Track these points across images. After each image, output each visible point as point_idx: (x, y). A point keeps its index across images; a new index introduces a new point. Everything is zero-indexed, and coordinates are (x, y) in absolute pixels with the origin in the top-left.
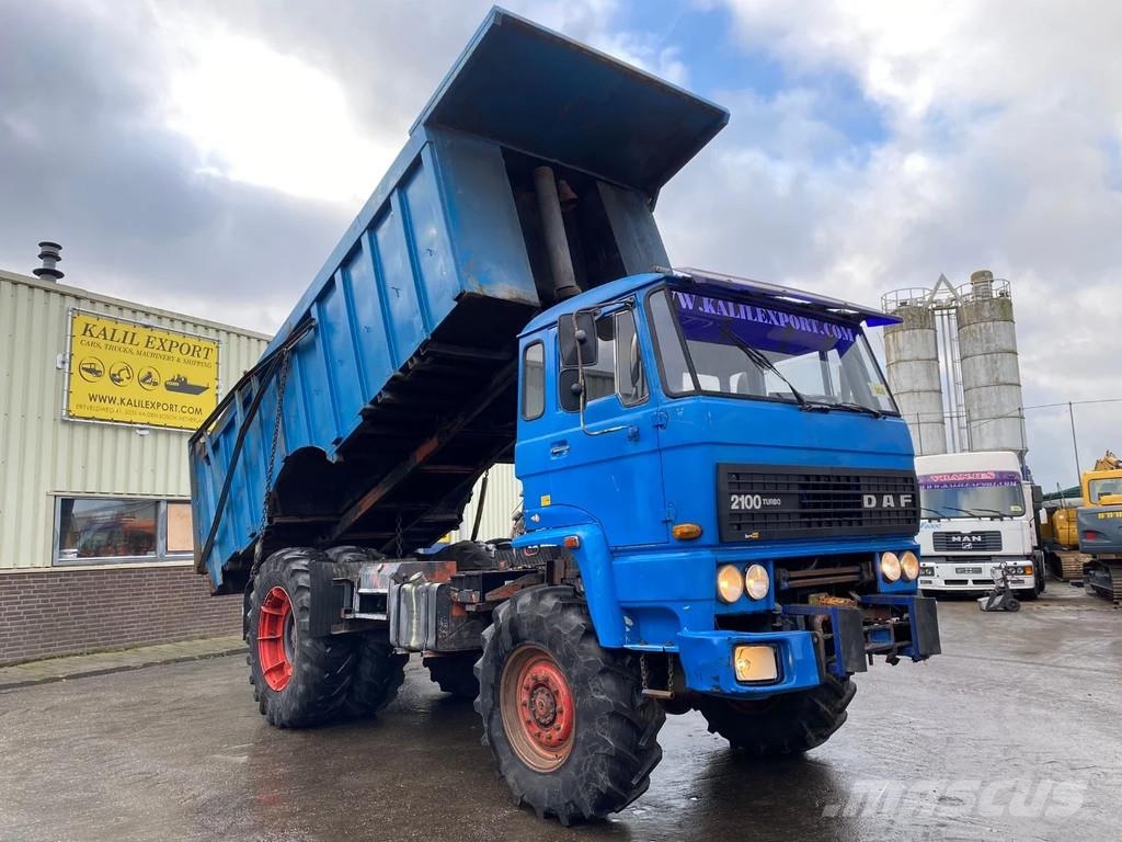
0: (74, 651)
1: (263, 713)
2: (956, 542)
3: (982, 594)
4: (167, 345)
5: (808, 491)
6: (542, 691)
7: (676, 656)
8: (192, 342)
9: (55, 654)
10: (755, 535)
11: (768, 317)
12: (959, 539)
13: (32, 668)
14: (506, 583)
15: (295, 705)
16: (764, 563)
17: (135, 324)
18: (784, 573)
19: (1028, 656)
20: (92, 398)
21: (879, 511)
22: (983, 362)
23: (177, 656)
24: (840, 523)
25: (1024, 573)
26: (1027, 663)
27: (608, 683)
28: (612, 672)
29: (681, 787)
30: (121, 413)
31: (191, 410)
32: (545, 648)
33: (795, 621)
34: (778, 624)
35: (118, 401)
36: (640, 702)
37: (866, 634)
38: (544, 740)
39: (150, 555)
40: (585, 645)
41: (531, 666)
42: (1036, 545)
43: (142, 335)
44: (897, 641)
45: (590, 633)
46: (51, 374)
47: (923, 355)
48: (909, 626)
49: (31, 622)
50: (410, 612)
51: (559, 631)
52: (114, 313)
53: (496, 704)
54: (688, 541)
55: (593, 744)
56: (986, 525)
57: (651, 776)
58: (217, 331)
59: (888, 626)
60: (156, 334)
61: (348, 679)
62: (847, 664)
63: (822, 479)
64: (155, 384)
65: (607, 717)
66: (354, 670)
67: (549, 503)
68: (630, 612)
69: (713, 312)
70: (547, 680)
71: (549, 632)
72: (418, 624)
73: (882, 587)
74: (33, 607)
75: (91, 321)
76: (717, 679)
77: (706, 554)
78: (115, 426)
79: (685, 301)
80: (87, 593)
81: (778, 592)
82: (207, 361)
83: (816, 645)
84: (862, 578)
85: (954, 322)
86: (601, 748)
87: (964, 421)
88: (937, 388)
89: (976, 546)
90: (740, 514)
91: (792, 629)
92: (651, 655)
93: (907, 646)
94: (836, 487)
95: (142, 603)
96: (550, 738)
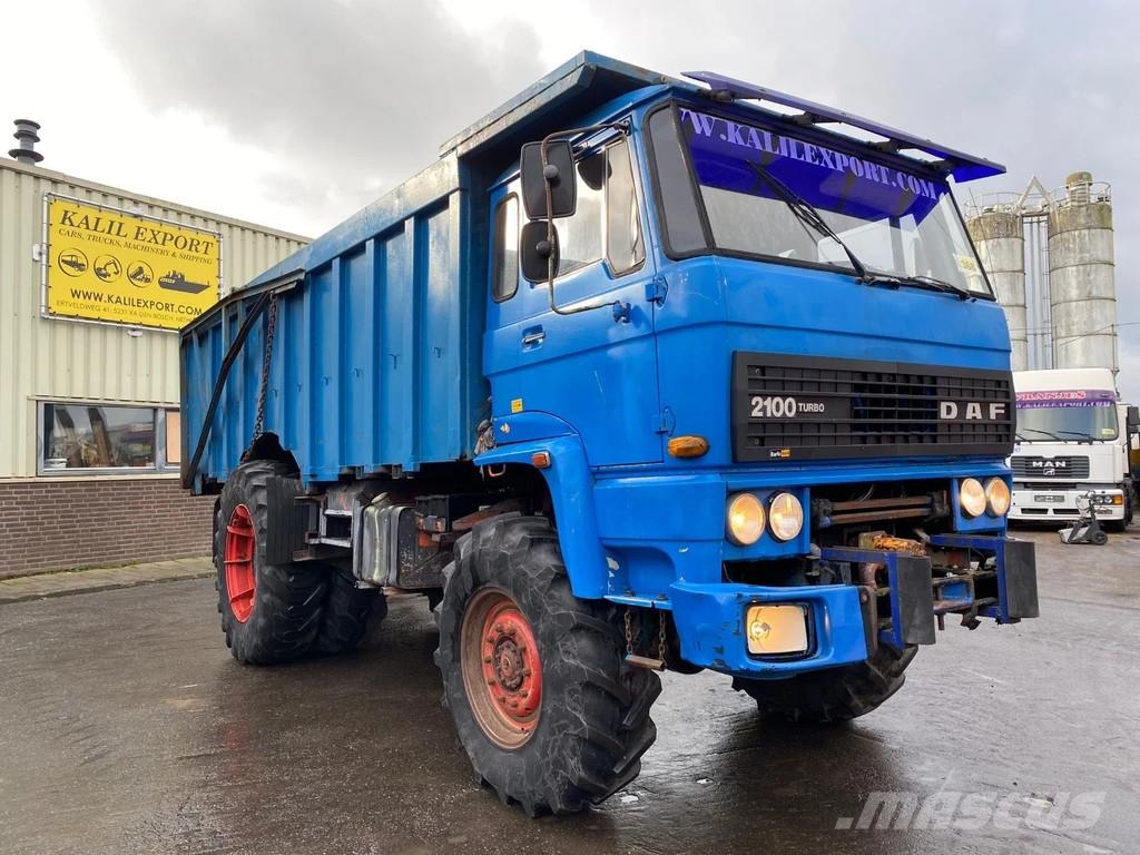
0: (65, 567)
1: (229, 646)
2: (1038, 468)
3: (1063, 525)
4: (160, 238)
5: (864, 395)
6: (508, 647)
7: (668, 614)
8: (190, 235)
9: (43, 569)
10: (785, 453)
11: (819, 156)
12: (1040, 464)
13: (16, 584)
14: (481, 508)
15: (256, 640)
16: (797, 491)
17: (122, 213)
18: (825, 505)
19: (1122, 599)
20: (75, 294)
21: (961, 425)
22: (1075, 273)
23: (174, 575)
24: (906, 439)
25: (1113, 503)
26: (1121, 608)
27: (584, 644)
28: (588, 629)
29: (690, 763)
30: (111, 312)
31: (189, 310)
32: (509, 593)
33: (837, 569)
34: (815, 573)
35: (105, 298)
36: (624, 669)
37: (936, 588)
38: (509, 707)
39: (150, 466)
40: (556, 594)
41: (498, 613)
42: (1127, 472)
43: (130, 226)
44: (977, 597)
45: (562, 577)
46: (27, 265)
47: (1006, 265)
48: (994, 579)
49: (14, 536)
50: (373, 541)
51: (525, 574)
52: (97, 199)
53: (456, 659)
54: (690, 459)
55: (562, 722)
56: (1073, 449)
57: (643, 758)
58: (218, 223)
59: (966, 578)
60: (145, 224)
61: (318, 611)
62: (907, 632)
63: (884, 378)
64: (148, 280)
65: (580, 688)
66: (324, 601)
67: (520, 409)
68: (616, 552)
69: (741, 142)
70: (513, 633)
71: (514, 574)
72: (381, 554)
73: (960, 524)
74: (17, 519)
75: (71, 207)
76: (721, 650)
77: (712, 478)
78: (103, 325)
79: (701, 124)
80: (77, 506)
81: (815, 530)
82: (206, 257)
83: (864, 606)
84: (933, 510)
85: (1044, 231)
86: (572, 727)
87: (1048, 339)
88: (1022, 302)
89: (1060, 472)
90: (765, 423)
91: (832, 583)
92: (638, 611)
93: (991, 604)
94: (903, 390)
95: (139, 517)
96: (516, 706)
